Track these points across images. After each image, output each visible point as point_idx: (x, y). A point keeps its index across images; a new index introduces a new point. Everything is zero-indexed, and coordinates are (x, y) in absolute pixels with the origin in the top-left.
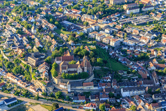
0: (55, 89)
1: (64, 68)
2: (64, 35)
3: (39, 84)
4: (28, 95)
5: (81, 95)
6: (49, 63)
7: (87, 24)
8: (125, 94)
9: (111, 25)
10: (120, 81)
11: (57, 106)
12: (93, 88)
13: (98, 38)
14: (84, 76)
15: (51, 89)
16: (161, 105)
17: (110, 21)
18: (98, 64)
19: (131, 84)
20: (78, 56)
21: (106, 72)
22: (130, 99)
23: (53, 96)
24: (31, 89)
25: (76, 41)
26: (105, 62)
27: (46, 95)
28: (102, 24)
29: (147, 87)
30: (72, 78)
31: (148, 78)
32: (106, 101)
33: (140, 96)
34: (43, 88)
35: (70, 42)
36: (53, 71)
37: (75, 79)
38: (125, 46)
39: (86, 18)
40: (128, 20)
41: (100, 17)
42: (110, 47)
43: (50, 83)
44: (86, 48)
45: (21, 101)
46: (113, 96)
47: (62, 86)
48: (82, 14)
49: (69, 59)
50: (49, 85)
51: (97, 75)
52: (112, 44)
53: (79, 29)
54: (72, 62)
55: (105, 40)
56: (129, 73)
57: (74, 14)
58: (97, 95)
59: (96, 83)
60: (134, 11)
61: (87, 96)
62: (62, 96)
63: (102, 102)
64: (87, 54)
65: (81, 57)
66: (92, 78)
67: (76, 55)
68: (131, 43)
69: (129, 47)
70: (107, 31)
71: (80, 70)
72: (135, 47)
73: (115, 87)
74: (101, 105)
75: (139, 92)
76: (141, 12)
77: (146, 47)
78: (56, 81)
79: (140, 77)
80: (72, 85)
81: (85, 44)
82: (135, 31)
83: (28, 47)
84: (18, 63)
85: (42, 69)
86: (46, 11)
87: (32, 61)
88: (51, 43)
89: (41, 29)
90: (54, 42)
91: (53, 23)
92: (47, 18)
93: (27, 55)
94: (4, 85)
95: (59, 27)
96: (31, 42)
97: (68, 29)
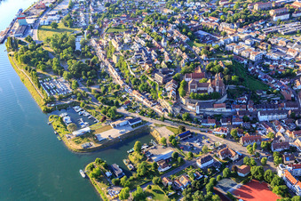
0: (182, 110)
1: (192, 87)
2: (197, 48)
3: (165, 104)
4: (154, 115)
5: (212, 118)
6: (177, 81)
7: (225, 34)
8: (262, 118)
9: (253, 35)
10: (257, 102)
11: (183, 129)
12: (225, 110)
13: (236, 51)
14: (216, 96)
15: (178, 110)
17: (253, 30)
18: (233, 83)
19: (270, 106)
21: (242, 92)
22: (268, 124)
23: (180, 117)
24: (156, 109)
25: (210, 55)
26: (241, 80)
27: (172, 116)
28: (242, 34)
29: (290, 110)
30: (202, 98)
31: (293, 99)
32: (239, 126)
33: (280, 120)
34: (170, 109)
35: (203, 57)
36: (181, 90)
37: (205, 99)
38: (267, 60)
39: (224, 27)
40: (274, 28)
41: (241, 26)
42: (249, 61)
43: (177, 104)
44: (221, 64)
45: (145, 122)
46: (248, 120)
47: (190, 107)
48: (220, 22)
49: (200, 76)
50: (175, 105)
51: (231, 95)
52: (253, 58)
53: (215, 40)
54: (202, 81)
55: (244, 54)
56: (269, 93)
57: (211, 23)
58: (229, 118)
59: (229, 104)
60: (282, 17)
61: (218, 119)
62: (189, 118)
63: (235, 126)
64: (221, 70)
65: (214, 73)
66: (225, 98)
67: (208, 72)
68: (275, 57)
69: (272, 61)
70: (248, 42)
71: (210, 90)
72: (280, 61)
73: (251, 109)
74: (233, 130)
75: (280, 116)
76: (291, 18)
77: (293, 61)
78: (183, 100)
79: (282, 99)
80: (201, 106)
81: (220, 58)
82: (281, 42)
83: (157, 62)
84: (145, 79)
85: (169, 87)
86: (180, 20)
87: (159, 78)
88: (181, 57)
89: (171, 41)
90: (185, 56)
91: (186, 34)
92: (180, 27)
93: (154, 71)
94: (129, 103)
95: (192, 39)
96: (160, 56)
97: (203, 40)
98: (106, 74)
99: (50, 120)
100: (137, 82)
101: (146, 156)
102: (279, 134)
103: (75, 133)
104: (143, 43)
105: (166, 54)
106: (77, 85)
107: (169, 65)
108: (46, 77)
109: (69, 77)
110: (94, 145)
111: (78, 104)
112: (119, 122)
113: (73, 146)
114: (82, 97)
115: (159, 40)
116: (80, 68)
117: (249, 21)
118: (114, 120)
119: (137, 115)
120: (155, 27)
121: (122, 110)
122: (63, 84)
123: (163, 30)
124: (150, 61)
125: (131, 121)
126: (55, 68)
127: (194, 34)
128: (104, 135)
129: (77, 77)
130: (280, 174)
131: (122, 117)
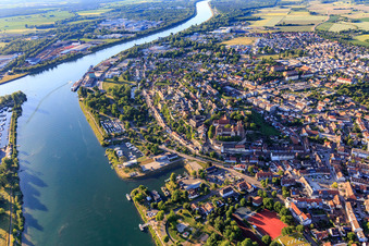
0: (210, 149)
1: (219, 131)
2: (225, 100)
3: (197, 143)
4: (187, 152)
5: (233, 156)
6: (207, 125)
7: (247, 90)
8: (274, 158)
9: (269, 91)
10: (270, 145)
11: (210, 165)
12: (244, 150)
13: (255, 103)
14: (237, 139)
15: (206, 149)
16: (309, 172)
17: (269, 87)
18: (250, 128)
19: (279, 149)
20: (233, 120)
21: (258, 136)
22: (279, 163)
23: (208, 155)
24: (190, 147)
25: (234, 106)
26: (258, 127)
27: (202, 153)
28: (261, 90)
29: (297, 153)
30: (226, 140)
31: (299, 144)
32: (255, 164)
33: (288, 161)
34: (200, 147)
35: (229, 107)
36: (209, 133)
37: (229, 141)
38: (280, 111)
39: (247, 84)
40: (285, 86)
41: (260, 84)
42: (265, 111)
43: (207, 144)
44: (242, 113)
45: (180, 157)
46: (263, 159)
47: (216, 147)
48: (243, 80)
49: (225, 123)
50: (205, 145)
51: (250, 138)
52: (268, 109)
53: (239, 94)
54: (226, 126)
55: (261, 105)
56: (280, 138)
57: (236, 80)
58: (247, 157)
59: (247, 146)
60: (293, 78)
61: (238, 157)
62: (215, 155)
63: (252, 164)
64: (242, 118)
65: (236, 120)
66: (244, 141)
67: (232, 119)
68: (286, 109)
69: (284, 112)
70: (264, 96)
71: (233, 134)
72: (290, 113)
73: (265, 151)
74: (250, 167)
75: (289, 157)
76: (300, 78)
77: (300, 113)
78: (211, 141)
79: (291, 143)
80: (225, 146)
81: (242, 109)
82: (292, 98)
83: (192, 110)
84: (182, 123)
85: (201, 130)
86: (213, 77)
87: (193, 123)
88: (211, 107)
89: (204, 94)
90: (214, 106)
91: (216, 88)
92: (211, 83)
93: (189, 117)
94: (169, 142)
95: (220, 92)
96: (195, 105)
97: (229, 94)
98: (153, 118)
99: (107, 153)
100: (176, 125)
101: (179, 185)
102: (287, 172)
103: (125, 164)
104: (182, 94)
105: (200, 104)
106: (130, 126)
107: (201, 112)
108: (106, 118)
109: (124, 119)
110: (139, 174)
111: (129, 141)
112: (160, 156)
113: (123, 174)
114: (132, 135)
115: (195, 93)
116: (133, 113)
117: (266, 80)
118: (156, 154)
119: (174, 152)
120: (192, 82)
121: (163, 147)
122: (119, 124)
123: (198, 85)
124: (187, 109)
125: (170, 156)
126: (113, 111)
127: (223, 89)
128: (148, 167)
129: (130, 119)
130: (287, 205)
131: (163, 152)
